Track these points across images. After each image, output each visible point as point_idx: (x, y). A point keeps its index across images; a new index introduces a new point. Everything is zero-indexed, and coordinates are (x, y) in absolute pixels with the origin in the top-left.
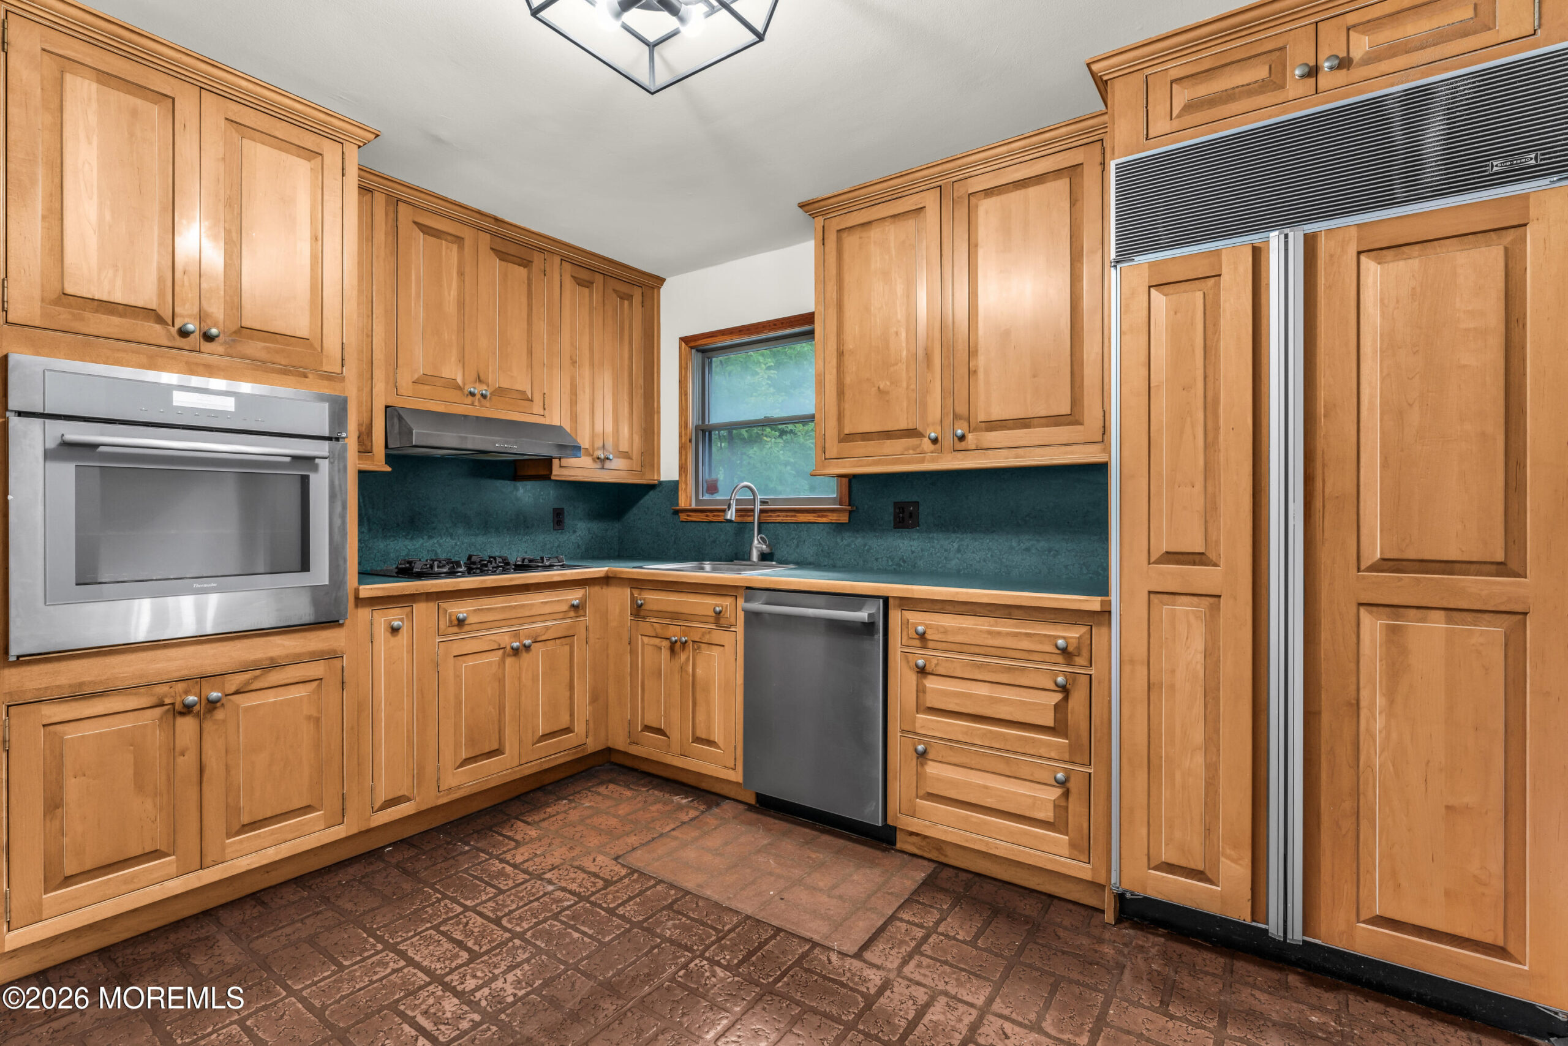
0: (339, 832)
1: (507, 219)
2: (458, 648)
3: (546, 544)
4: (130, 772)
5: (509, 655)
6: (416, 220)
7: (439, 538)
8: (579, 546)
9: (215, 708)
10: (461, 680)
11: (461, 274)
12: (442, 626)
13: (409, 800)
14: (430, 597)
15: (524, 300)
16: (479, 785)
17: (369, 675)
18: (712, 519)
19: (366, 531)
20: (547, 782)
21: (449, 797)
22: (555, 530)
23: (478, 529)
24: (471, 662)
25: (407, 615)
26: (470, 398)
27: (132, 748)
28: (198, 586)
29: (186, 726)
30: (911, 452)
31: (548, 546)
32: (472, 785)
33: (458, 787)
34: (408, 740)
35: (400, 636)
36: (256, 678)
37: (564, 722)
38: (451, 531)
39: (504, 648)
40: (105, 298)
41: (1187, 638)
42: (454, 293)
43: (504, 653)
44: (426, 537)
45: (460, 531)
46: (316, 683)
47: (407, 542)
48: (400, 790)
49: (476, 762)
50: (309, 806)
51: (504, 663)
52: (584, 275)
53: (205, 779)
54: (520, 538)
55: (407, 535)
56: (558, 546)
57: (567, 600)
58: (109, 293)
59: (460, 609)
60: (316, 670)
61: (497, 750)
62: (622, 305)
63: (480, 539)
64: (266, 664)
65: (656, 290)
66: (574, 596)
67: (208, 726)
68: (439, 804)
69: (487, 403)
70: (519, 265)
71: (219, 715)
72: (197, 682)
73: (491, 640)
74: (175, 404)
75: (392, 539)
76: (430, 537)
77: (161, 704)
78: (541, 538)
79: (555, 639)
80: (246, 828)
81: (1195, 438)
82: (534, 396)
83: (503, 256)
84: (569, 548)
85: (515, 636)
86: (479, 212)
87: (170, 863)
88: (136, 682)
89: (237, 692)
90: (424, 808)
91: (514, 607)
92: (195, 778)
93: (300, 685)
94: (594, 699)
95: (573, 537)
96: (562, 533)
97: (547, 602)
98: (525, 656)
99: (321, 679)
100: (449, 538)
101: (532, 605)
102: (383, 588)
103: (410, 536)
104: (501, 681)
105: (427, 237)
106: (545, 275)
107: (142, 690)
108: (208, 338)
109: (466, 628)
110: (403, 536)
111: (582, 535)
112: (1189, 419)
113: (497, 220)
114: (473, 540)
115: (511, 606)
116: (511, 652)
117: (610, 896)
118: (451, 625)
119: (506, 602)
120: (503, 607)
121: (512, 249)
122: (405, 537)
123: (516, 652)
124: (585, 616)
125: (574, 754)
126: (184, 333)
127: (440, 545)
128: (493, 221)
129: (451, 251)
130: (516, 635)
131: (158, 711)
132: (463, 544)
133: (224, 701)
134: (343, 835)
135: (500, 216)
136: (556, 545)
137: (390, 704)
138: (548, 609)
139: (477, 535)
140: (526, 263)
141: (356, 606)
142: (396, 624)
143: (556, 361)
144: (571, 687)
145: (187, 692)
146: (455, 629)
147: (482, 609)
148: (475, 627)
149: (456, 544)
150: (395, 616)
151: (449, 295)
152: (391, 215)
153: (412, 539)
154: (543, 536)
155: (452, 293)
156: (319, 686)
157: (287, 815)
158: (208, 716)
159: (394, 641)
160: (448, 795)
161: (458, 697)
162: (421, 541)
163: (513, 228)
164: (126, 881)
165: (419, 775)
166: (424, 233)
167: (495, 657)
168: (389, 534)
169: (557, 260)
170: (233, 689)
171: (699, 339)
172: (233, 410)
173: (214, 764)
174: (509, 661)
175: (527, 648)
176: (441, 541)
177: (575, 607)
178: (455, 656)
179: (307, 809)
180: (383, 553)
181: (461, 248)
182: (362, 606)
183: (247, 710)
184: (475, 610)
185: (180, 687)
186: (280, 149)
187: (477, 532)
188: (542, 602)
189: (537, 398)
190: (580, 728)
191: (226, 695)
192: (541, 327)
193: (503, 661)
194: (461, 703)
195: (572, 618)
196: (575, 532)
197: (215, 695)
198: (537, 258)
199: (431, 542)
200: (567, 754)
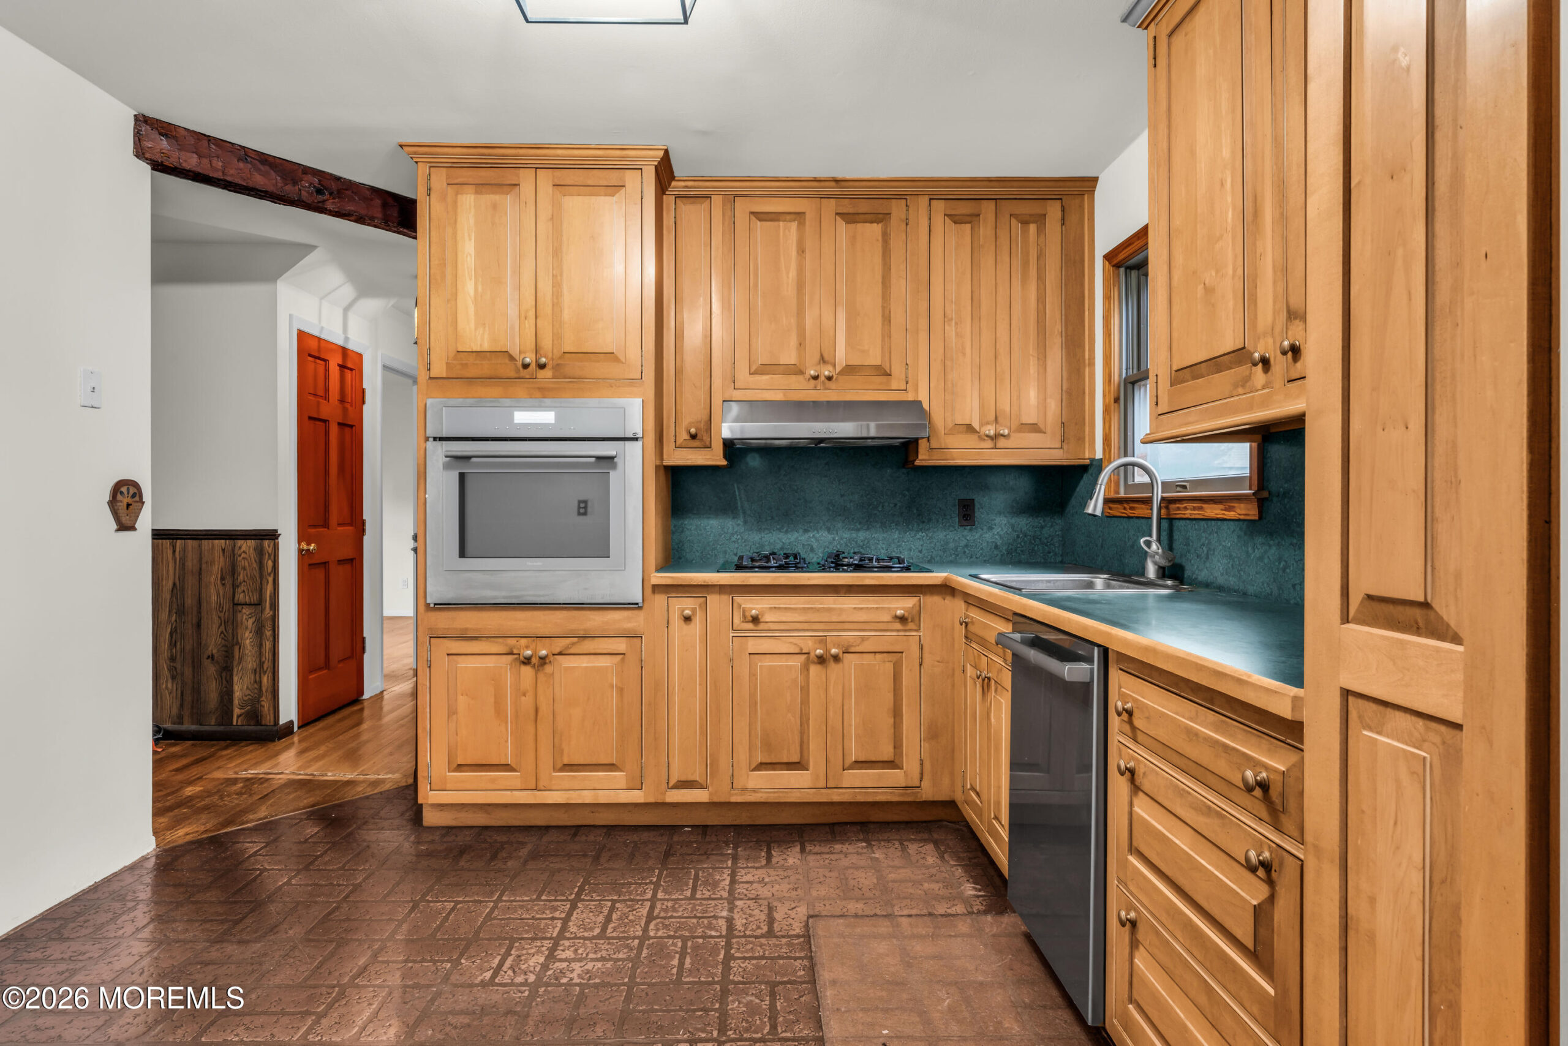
0: (637, 796)
1: (848, 176)
2: (753, 646)
3: (947, 543)
4: (492, 700)
5: (814, 663)
6: (753, 210)
7: (816, 532)
8: (996, 547)
9: (545, 663)
10: (757, 679)
11: (801, 251)
12: (737, 621)
13: (702, 787)
14: (722, 589)
15: (878, 260)
16: (776, 795)
17: (664, 657)
18: (1129, 512)
19: (742, 524)
20: (872, 819)
21: (743, 797)
22: (961, 525)
23: (860, 523)
24: (767, 662)
25: (700, 606)
26: (813, 382)
27: (493, 682)
28: (530, 564)
29: (527, 671)
30: (1240, 390)
31: (952, 545)
32: (769, 793)
33: (754, 791)
34: (701, 728)
35: (692, 625)
36: (573, 644)
37: (886, 752)
38: (828, 524)
39: (808, 653)
40: (478, 350)
41: (1395, 823)
42: (793, 274)
43: (808, 659)
44: (801, 531)
45: (839, 525)
46: (622, 656)
47: (781, 535)
48: (692, 774)
49: (774, 769)
50: (613, 765)
51: (808, 670)
52: (963, 208)
53: (539, 717)
54: (913, 533)
55: (782, 527)
56: (966, 546)
57: (889, 609)
58: (481, 345)
59: (755, 605)
60: (620, 645)
61: (798, 763)
62: (1025, 232)
63: (862, 535)
64: (581, 633)
65: (1086, 197)
66: (902, 605)
67: (541, 677)
68: (732, 801)
69: (832, 384)
70: (872, 222)
71: (548, 669)
72: (534, 641)
73: (791, 643)
74: (516, 422)
75: (767, 532)
76: (806, 531)
77: (511, 654)
78: (941, 535)
79: (875, 653)
80: (567, 768)
81: (1410, 299)
82: (893, 367)
83: (850, 218)
84: (982, 549)
85: (820, 642)
86: (815, 180)
87: (516, 777)
88: (496, 634)
89: (560, 654)
90: (716, 799)
91: (818, 610)
92: (532, 717)
93: (608, 656)
94: (933, 734)
95: (988, 536)
96: (971, 530)
97: (862, 609)
98: (833, 668)
99: (624, 654)
100: (826, 533)
101: (841, 609)
102: (672, 577)
103: (785, 529)
104: (805, 690)
105: (764, 223)
106: (907, 224)
107: (500, 640)
108: (542, 367)
109: (762, 626)
110: (778, 529)
111: (1002, 533)
112: (1400, 252)
113: (836, 181)
114: (854, 535)
115: (815, 608)
116: (816, 660)
117: (750, 946)
118: (745, 621)
119: (808, 603)
120: (804, 608)
121: (863, 207)
122: (780, 530)
123: (821, 660)
124: (918, 630)
125: (902, 795)
126: (526, 366)
127: (817, 540)
128: (833, 184)
129: (789, 231)
130: (822, 641)
131: (510, 658)
132: (842, 539)
133: (552, 658)
134: (642, 801)
135: (840, 175)
136: (963, 543)
137: (683, 689)
138: (863, 617)
139: (858, 530)
140: (881, 218)
141: (654, 592)
142: (687, 612)
143: (923, 323)
144: (897, 713)
145: (527, 647)
146: (751, 626)
147: (779, 608)
148: (772, 626)
149: (834, 539)
150: (686, 604)
151: (788, 277)
152: (729, 213)
153: (787, 532)
154: (945, 534)
155: (791, 275)
156: (623, 660)
157: (596, 767)
158: (541, 669)
159: (686, 628)
160: (742, 795)
161: (753, 696)
162: (796, 535)
163: (857, 184)
164: (493, 780)
165: (712, 765)
166: (760, 220)
167: (797, 662)
168: (764, 527)
169: (924, 201)
170: (557, 650)
171: (1117, 255)
172: (553, 422)
173: (544, 709)
174: (814, 669)
175: (836, 658)
176: (817, 535)
177: (902, 619)
178: (750, 654)
179: (611, 767)
180: (757, 545)
181: (801, 224)
182: (659, 593)
183: (567, 669)
184: (771, 608)
185: (523, 642)
186: (591, 195)
187: (859, 527)
188: (855, 608)
189: (897, 370)
190: (911, 764)
191: (554, 655)
192: (900, 286)
193: (805, 668)
194: (756, 703)
195: (898, 630)
196: (991, 528)
197: (544, 652)
198: (897, 210)
199: (806, 536)
200: (891, 793)
